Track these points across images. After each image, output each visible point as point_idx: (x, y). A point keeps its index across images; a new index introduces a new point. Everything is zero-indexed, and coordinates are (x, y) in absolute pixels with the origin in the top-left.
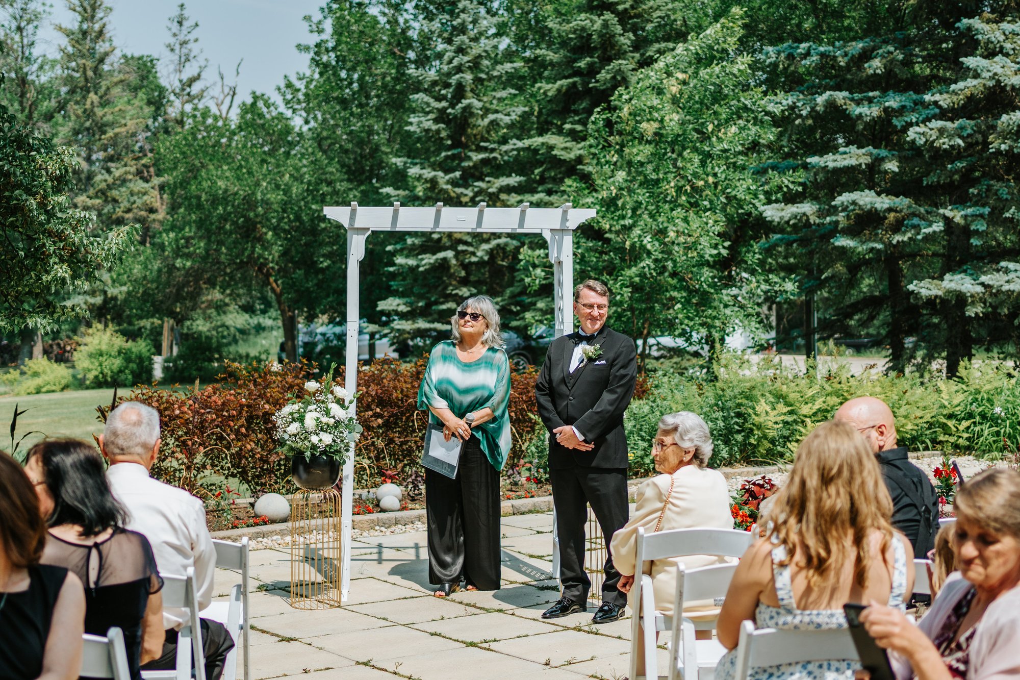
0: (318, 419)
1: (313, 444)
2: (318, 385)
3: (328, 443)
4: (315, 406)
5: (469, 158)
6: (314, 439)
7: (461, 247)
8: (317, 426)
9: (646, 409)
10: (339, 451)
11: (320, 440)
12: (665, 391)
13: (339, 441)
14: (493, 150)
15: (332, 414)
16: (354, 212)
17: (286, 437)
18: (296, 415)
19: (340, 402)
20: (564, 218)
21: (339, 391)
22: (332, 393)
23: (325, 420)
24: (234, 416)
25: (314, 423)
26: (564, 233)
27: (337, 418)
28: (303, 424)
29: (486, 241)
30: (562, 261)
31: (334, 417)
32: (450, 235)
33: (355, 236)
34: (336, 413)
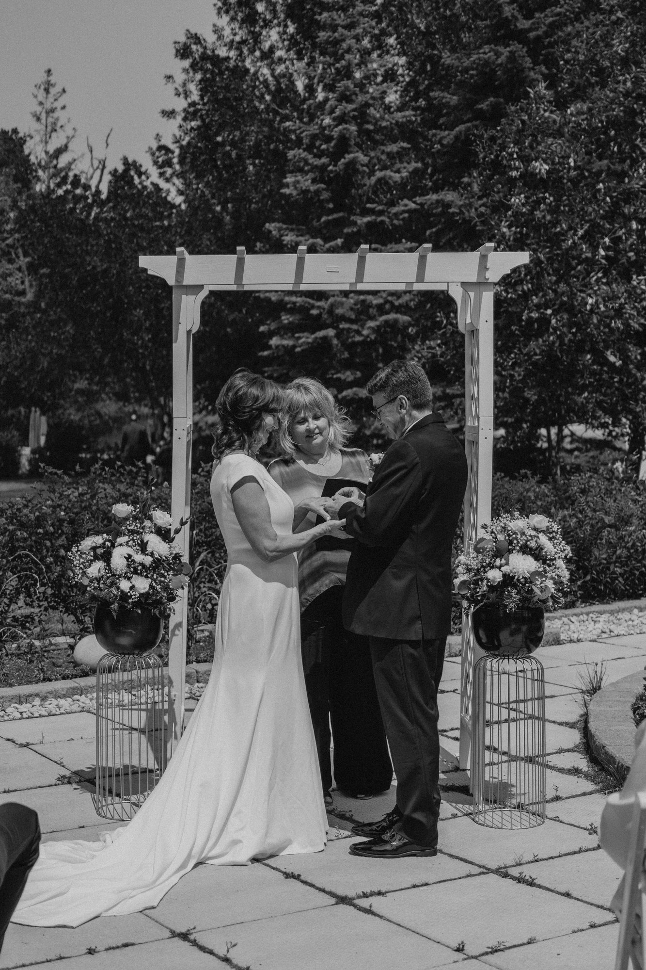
0: (130, 556)
1: (122, 592)
2: (131, 508)
3: (143, 591)
4: (126, 538)
5: (355, 223)
6: (125, 585)
8: (129, 566)
10: (159, 603)
11: (132, 588)
13: (158, 587)
14: (381, 213)
15: (149, 549)
16: (181, 263)
17: (86, 582)
18: (100, 551)
19: (165, 534)
20: (482, 267)
21: (160, 517)
22: (150, 518)
23: (139, 558)
24: (52, 534)
25: (125, 562)
26: (482, 288)
27: (157, 556)
28: (108, 565)
29: (372, 318)
30: (477, 330)
31: (152, 554)
32: (331, 311)
33: (184, 297)
34: (156, 549)
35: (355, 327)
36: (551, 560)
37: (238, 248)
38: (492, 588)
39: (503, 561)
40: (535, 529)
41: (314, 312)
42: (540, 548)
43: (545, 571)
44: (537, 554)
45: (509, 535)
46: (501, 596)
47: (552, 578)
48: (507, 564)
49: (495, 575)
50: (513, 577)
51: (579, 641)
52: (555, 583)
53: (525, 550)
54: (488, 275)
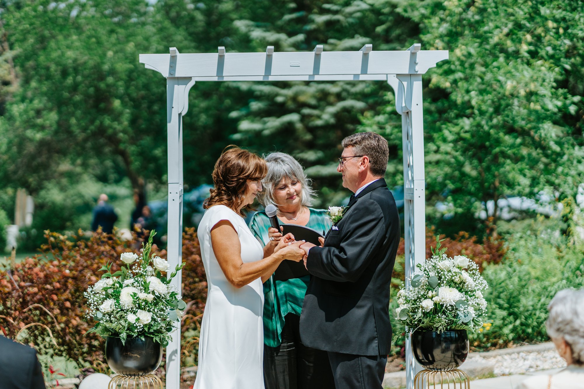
0: (135, 294)
1: (129, 323)
2: (136, 256)
3: (146, 323)
4: (132, 280)
5: (312, 21)
6: (131, 318)
7: (306, 111)
8: (134, 302)
9: (503, 275)
10: (159, 332)
11: (138, 319)
12: (522, 254)
13: (159, 319)
14: (336, 12)
15: (151, 289)
16: (173, 60)
17: (100, 315)
18: (110, 291)
19: (162, 276)
20: (413, 62)
21: (159, 263)
22: (151, 264)
23: (142, 295)
24: (58, 289)
25: (131, 299)
26: (412, 78)
27: (157, 294)
28: (118, 301)
29: (331, 104)
30: (411, 111)
31: (153, 293)
32: (294, 99)
33: (176, 86)
34: (156, 288)
35: (316, 112)
36: (471, 291)
37: (219, 48)
38: (425, 314)
39: (434, 293)
40: (459, 268)
41: (280, 99)
42: (463, 282)
43: (467, 300)
44: (460, 286)
45: (438, 273)
46: (432, 321)
47: (473, 306)
48: (437, 295)
49: (428, 304)
50: (442, 305)
51: (510, 374)
52: (475, 310)
53: (451, 283)
54: (417, 68)
